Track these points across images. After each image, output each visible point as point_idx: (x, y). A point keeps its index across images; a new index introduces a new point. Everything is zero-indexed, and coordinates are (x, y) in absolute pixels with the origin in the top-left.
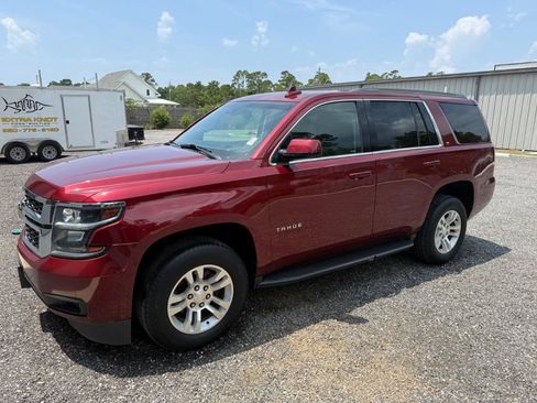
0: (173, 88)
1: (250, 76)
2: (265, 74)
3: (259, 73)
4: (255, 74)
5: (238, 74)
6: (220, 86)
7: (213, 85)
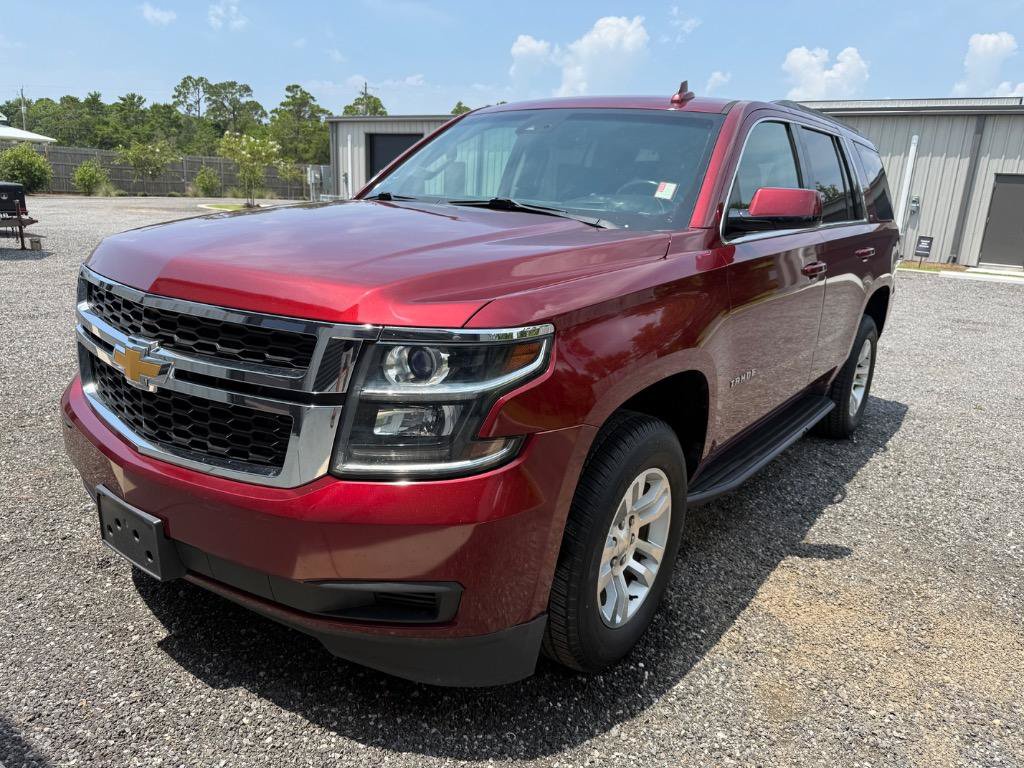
0: (28, 104)
1: (213, 91)
2: (247, 89)
3: (233, 84)
4: (224, 86)
5: (185, 84)
6: (147, 105)
7: (130, 103)
